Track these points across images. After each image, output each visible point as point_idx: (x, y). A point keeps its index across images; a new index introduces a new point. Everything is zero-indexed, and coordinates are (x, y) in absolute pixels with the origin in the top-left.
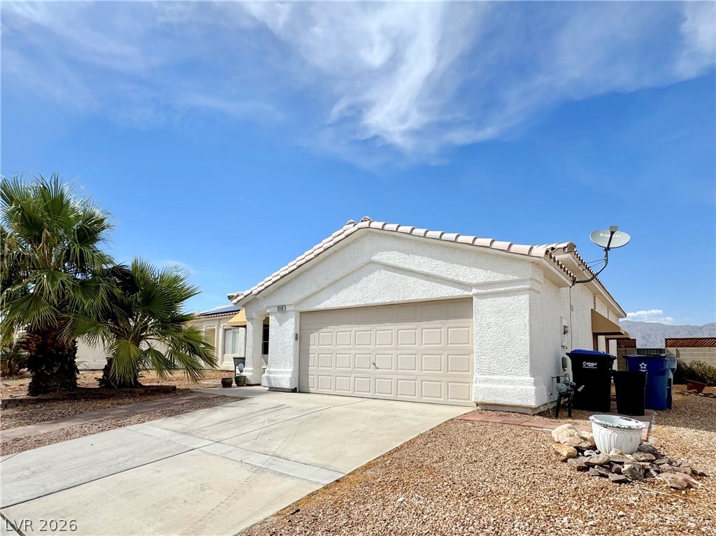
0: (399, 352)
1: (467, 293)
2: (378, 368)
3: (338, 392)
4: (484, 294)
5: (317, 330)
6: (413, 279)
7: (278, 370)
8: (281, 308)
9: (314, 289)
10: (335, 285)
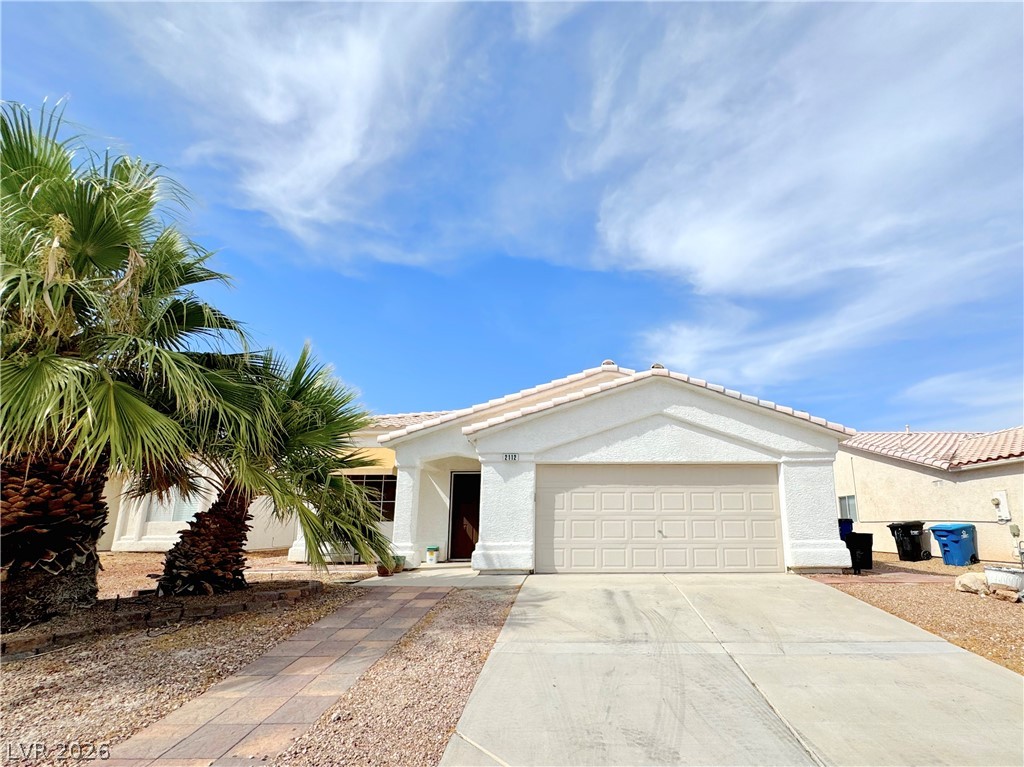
0: (693, 518)
1: (775, 460)
2: (666, 537)
3: (608, 569)
4: (793, 462)
5: (567, 489)
6: (715, 440)
7: (505, 543)
8: (511, 457)
9: (575, 437)
10: (607, 435)
